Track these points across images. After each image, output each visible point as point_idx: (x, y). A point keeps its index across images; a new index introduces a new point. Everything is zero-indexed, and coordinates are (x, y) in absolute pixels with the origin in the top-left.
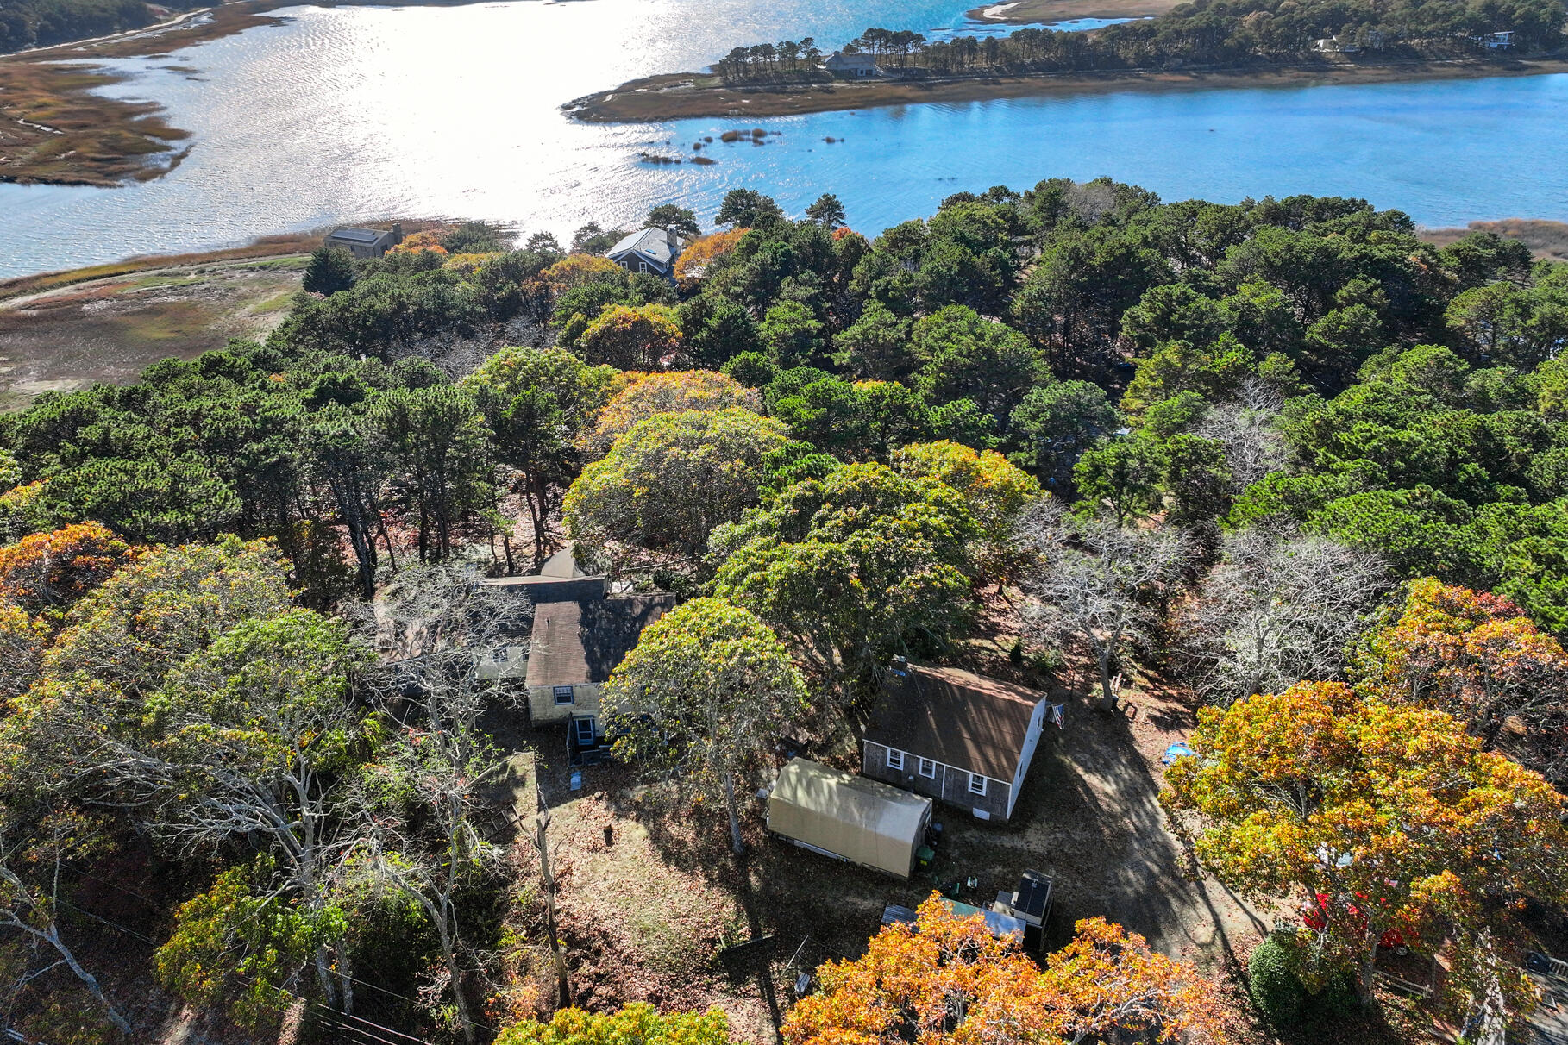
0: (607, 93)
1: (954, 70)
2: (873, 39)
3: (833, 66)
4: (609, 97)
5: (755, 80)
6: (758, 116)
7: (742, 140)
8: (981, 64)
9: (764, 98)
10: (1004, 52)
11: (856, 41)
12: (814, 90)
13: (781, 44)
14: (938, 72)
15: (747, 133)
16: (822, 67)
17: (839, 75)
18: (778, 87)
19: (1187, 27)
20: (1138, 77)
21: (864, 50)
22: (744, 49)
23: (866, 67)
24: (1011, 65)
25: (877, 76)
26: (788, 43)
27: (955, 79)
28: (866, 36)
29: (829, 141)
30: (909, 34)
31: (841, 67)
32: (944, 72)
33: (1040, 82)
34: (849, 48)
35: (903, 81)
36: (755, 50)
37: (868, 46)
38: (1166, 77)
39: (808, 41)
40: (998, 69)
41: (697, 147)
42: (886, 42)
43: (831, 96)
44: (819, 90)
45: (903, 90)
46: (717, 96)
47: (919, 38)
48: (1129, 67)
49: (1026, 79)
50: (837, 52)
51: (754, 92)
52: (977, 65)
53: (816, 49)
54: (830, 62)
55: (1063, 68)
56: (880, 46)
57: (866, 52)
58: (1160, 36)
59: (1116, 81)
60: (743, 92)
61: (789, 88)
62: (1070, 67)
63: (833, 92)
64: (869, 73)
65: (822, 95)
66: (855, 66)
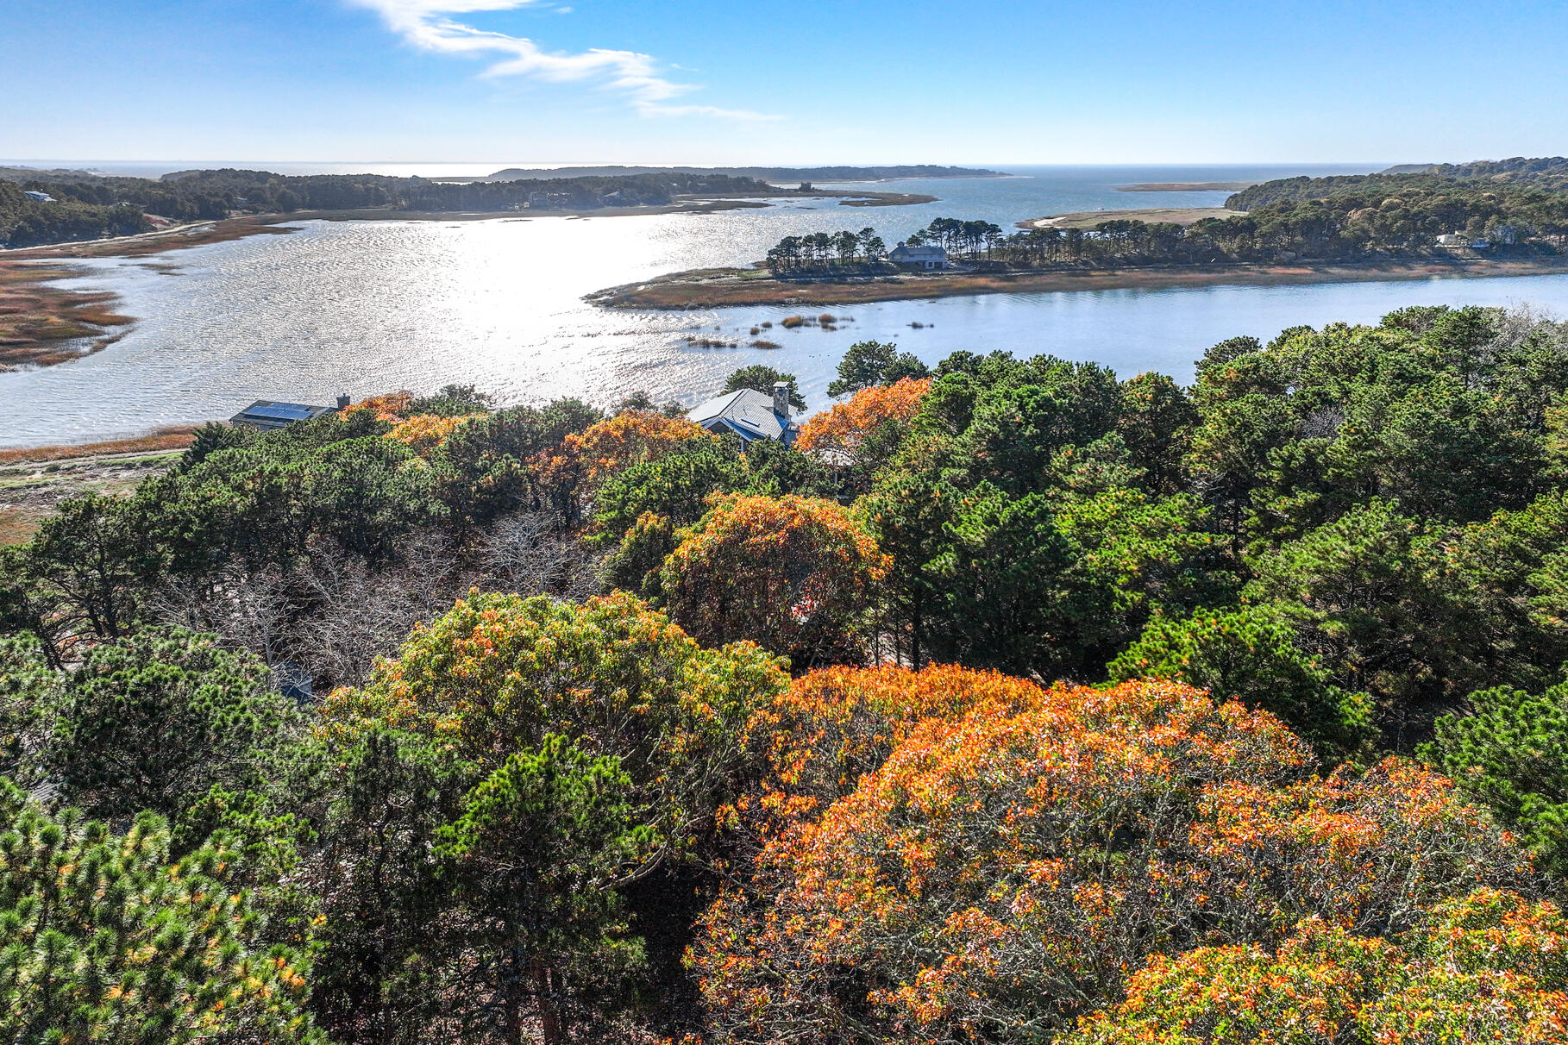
0: (639, 284)
1: (1036, 263)
2: (941, 230)
3: (898, 257)
4: (642, 288)
5: (809, 271)
6: (822, 304)
7: (808, 325)
8: (1064, 257)
9: (823, 287)
10: (1089, 243)
11: (922, 232)
12: (878, 282)
13: (838, 234)
14: (1018, 265)
15: (814, 319)
16: (884, 259)
17: (904, 267)
18: (836, 279)
19: (1294, 220)
20: (1248, 270)
21: (930, 242)
22: (795, 239)
23: (936, 258)
24: (1099, 259)
25: (947, 269)
26: (845, 233)
27: (1038, 272)
28: (932, 227)
30: (983, 223)
31: (907, 259)
32: (1024, 265)
33: (1138, 274)
34: (914, 240)
35: (980, 273)
36: (809, 239)
37: (935, 239)
38: (1280, 270)
39: (867, 231)
40: (1085, 263)
41: (754, 332)
42: (956, 234)
43: (902, 286)
44: (885, 282)
45: (982, 281)
46: (768, 286)
47: (994, 229)
48: (1233, 260)
49: (1120, 273)
50: (901, 244)
51: (811, 283)
52: (1060, 258)
53: (878, 240)
54: (893, 254)
55: (1159, 261)
56: (949, 239)
57: (933, 244)
58: (1264, 229)
59: (1226, 274)
60: (797, 283)
61: (849, 280)
62: (1166, 260)
63: (901, 283)
64: (939, 266)
65: (888, 285)
66: (922, 258)
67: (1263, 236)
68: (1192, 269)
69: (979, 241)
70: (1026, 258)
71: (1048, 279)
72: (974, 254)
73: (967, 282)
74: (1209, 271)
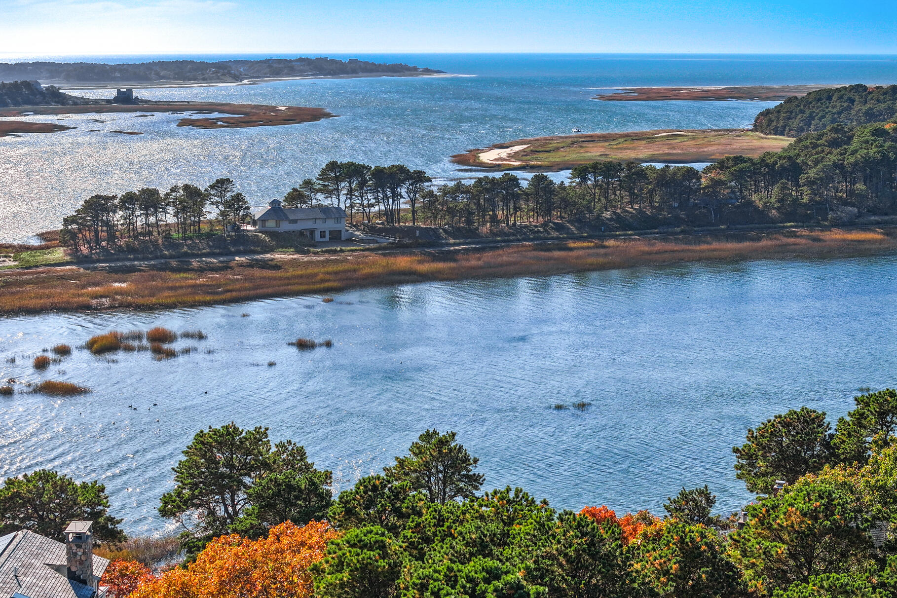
1: (485, 229)
2: (337, 180)
3: (271, 224)
5: (130, 249)
6: (150, 308)
7: (129, 349)
8: (527, 218)
9: (153, 278)
10: (563, 200)
11: (308, 183)
12: (241, 265)
13: (174, 189)
14: (456, 233)
15: (138, 337)
16: (249, 228)
17: (282, 240)
18: (174, 263)
19: (852, 159)
20: (794, 235)
21: (322, 199)
22: (107, 199)
23: (330, 225)
24: (579, 221)
25: (350, 241)
26: (186, 187)
27: (489, 244)
28: (324, 175)
29: (303, 345)
30: (402, 169)
31: (285, 227)
32: (469, 234)
33: (638, 245)
34: (296, 196)
35: (399, 248)
36: (129, 200)
37: (329, 193)
38: (837, 235)
39: (222, 184)
40: (559, 228)
41: (41, 364)
42: (362, 185)
43: (279, 274)
44: (250, 265)
45: (403, 262)
46: (63, 278)
47: (420, 177)
48: (773, 221)
49: (612, 243)
50: (275, 203)
51: (132, 270)
52: (522, 220)
53: (238, 198)
54: (264, 219)
55: (667, 223)
56: (350, 192)
57: (326, 202)
58: (812, 173)
59: (765, 243)
60: (112, 270)
61: (195, 263)
62: (677, 221)
63: (277, 267)
64: (336, 237)
65: (257, 272)
66: (309, 225)
67: (810, 183)
68: (717, 235)
69: (396, 196)
70: (469, 222)
71: (505, 256)
72: (390, 215)
73: (378, 263)
74: (740, 238)
